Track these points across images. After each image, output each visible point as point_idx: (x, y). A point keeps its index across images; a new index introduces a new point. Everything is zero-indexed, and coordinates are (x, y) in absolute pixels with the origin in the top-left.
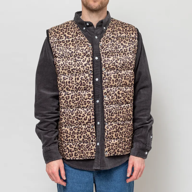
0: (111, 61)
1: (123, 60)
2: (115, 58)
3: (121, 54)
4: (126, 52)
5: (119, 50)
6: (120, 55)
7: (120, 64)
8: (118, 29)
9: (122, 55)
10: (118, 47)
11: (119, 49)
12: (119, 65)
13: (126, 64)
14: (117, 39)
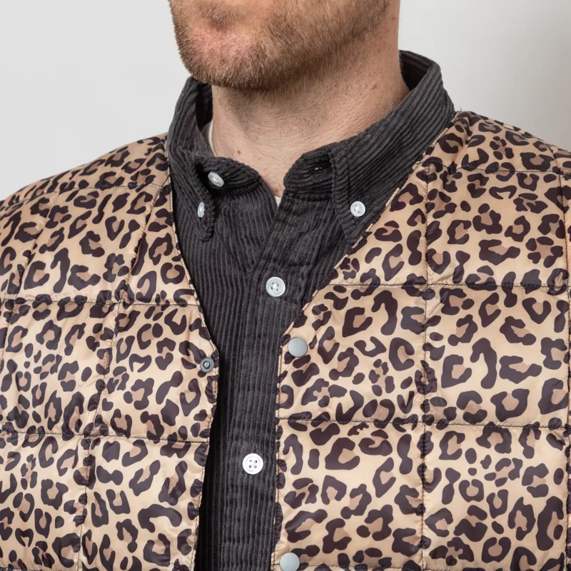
0: (354, 493)
1: (472, 491)
2: (395, 472)
3: (461, 438)
4: (510, 421)
5: (452, 402)
6: (453, 446)
7: (441, 524)
8: (477, 220)
9: (470, 443)
10: (438, 374)
11: (451, 395)
12: (429, 533)
13: (497, 528)
14: (445, 300)
